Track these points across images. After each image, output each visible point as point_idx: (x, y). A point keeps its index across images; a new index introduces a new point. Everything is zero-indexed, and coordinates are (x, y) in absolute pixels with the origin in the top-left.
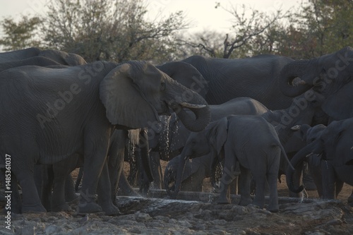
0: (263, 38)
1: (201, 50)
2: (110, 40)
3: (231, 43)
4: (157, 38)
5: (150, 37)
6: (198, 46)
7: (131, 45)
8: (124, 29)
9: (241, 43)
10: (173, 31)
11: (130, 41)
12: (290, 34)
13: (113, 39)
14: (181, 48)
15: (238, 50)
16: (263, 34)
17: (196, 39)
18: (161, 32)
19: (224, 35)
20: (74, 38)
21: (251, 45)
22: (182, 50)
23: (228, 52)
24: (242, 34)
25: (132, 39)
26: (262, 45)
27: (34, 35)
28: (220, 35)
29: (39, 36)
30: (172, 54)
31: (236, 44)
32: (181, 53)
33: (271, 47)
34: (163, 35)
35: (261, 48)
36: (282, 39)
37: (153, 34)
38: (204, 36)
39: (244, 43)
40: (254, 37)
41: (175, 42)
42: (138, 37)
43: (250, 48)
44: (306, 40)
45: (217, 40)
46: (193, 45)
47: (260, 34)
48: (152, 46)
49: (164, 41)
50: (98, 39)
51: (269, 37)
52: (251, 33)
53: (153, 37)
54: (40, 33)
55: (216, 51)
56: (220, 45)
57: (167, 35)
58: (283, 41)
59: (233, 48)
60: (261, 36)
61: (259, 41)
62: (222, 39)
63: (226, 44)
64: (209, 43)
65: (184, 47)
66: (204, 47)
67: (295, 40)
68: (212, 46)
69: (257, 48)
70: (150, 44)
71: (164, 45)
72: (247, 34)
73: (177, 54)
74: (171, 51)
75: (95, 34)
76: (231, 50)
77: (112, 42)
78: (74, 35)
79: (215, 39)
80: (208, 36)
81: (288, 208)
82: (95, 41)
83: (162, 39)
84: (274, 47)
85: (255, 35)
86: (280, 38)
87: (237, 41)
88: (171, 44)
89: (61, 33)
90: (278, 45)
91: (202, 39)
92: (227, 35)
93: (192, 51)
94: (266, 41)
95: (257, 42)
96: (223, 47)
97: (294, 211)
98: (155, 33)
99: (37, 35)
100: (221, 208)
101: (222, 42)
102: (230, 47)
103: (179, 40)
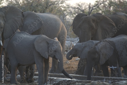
0: (106, 5)
1: (78, 10)
2: (37, 6)
3: (92, 7)
4: (58, 5)
5: (55, 4)
6: (77, 8)
7: (46, 8)
9: (96, 7)
10: (65, 2)
11: (46, 6)
12: (118, 3)
13: (38, 5)
14: (69, 9)
15: (95, 10)
16: (106, 3)
17: (76, 5)
18: (60, 2)
19: (89, 4)
20: (21, 5)
21: (101, 8)
22: (70, 10)
23: (90, 11)
24: (97, 3)
25: (47, 5)
26: (106, 8)
27: (2, 3)
28: (87, 4)
29: (5, 4)
30: (65, 12)
31: (94, 8)
32: (69, 12)
33: (110, 9)
34: (61, 3)
35: (105, 10)
36: (115, 5)
37: (56, 3)
38: (80, 4)
39: (98, 7)
40: (102, 5)
41: (67, 7)
42: (50, 4)
43: (100, 9)
44: (126, 6)
45: (86, 6)
46: (74, 8)
47: (105, 3)
48: (56, 8)
49: (61, 6)
50: (31, 5)
51: (109, 4)
52: (101, 3)
53: (57, 4)
54: (5, 2)
55: (85, 11)
56: (87, 8)
57: (63, 3)
58: (115, 6)
59: (93, 9)
60: (105, 4)
61: (104, 6)
62: (88, 5)
63: (90, 7)
64: (82, 7)
65: (70, 9)
66: (79, 9)
67: (121, 6)
68: (84, 9)
69: (104, 9)
70: (55, 7)
71: (61, 8)
72: (99, 3)
73: (67, 12)
74: (65, 11)
75: (30, 3)
76: (92, 10)
77: (38, 6)
78: (21, 3)
79: (85, 5)
80: (82, 4)
81: (116, 82)
82: (30, 6)
83: (60, 5)
84: (111, 9)
85: (102, 3)
86: (114, 5)
87: (94, 6)
88: (64, 7)
89: (15, 2)
90: (113, 8)
91: (79, 5)
92: (90, 3)
93: (74, 11)
94: (108, 6)
95: (104, 7)
96: (88, 9)
97: (119, 84)
98: (57, 2)
99: (4, 3)
100: (86, 82)
101: (88, 7)
102: (91, 9)
103: (68, 6)
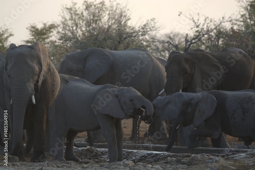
0: (212, 36)
1: (169, 45)
2: (105, 39)
3: (189, 40)
4: (138, 37)
5: (132, 37)
6: (167, 43)
7: (119, 42)
8: (114, 31)
9: (197, 40)
10: (149, 32)
11: (119, 40)
12: (231, 33)
13: (107, 38)
14: (155, 44)
15: (195, 45)
16: (212, 34)
17: (165, 37)
18: (140, 33)
19: (185, 35)
20: (79, 38)
21: (204, 42)
22: (155, 46)
23: (187, 46)
24: (197, 34)
25: (120, 38)
26: (212, 41)
27: (51, 36)
28: (182, 35)
29: (55, 37)
30: (149, 49)
31: (193, 41)
32: (155, 48)
33: (218, 43)
34: (142, 35)
35: (211, 44)
36: (226, 37)
37: (134, 35)
38: (171, 36)
39: (200, 40)
40: (206, 36)
41: (151, 40)
42: (124, 37)
43: (203, 44)
44: (242, 37)
45: (180, 38)
46: (163, 42)
47: (210, 34)
48: (135, 43)
49: (143, 39)
50: (96, 38)
51: (217, 35)
52: (204, 33)
53: (135, 36)
54: (56, 35)
55: (179, 46)
56: (182, 42)
57: (145, 35)
58: (226, 38)
59: (191, 43)
60: (211, 35)
61: (209, 38)
62: (184, 37)
63: (187, 41)
64: (175, 41)
65: (157, 43)
66: (171, 43)
67: (235, 37)
68: (177, 43)
69: (208, 43)
70: (133, 41)
71: (142, 42)
72: (201, 34)
73: (152, 49)
74: (148, 46)
75: (94, 35)
76: (190, 45)
77: (106, 40)
78: (79, 36)
79: (178, 38)
80: (174, 35)
81: (230, 156)
82: (94, 40)
83: (141, 38)
84: (220, 43)
85: (206, 34)
86: (224, 36)
87: (194, 39)
88: (147, 41)
89: (70, 34)
90: (223, 41)
91: (170, 38)
92: (187, 34)
93: (163, 46)
94: (215, 38)
95: (208, 39)
96: (184, 43)
97: (235, 158)
98: (136, 34)
99: (53, 36)
100: (183, 157)
101: (183, 40)
102: (189, 43)
103: (153, 38)
